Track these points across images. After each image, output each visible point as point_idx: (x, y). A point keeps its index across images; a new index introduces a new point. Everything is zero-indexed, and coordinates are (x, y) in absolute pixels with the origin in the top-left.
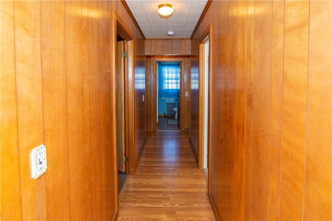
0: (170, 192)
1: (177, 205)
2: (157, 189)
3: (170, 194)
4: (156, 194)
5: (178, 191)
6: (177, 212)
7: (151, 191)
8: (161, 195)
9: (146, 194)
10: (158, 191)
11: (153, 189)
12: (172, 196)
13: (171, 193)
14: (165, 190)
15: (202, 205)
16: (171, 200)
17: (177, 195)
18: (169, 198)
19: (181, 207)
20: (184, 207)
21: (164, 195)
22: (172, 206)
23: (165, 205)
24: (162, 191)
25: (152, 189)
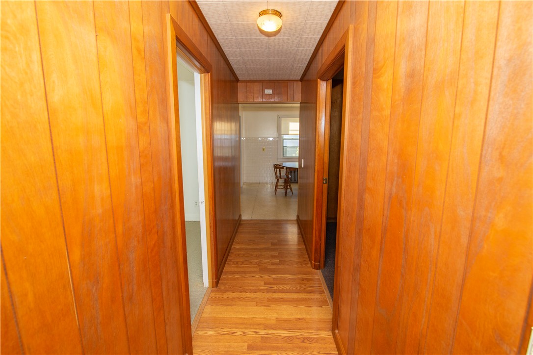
0: (263, 293)
1: (257, 276)
2: (281, 297)
3: (262, 289)
4: (281, 288)
5: (253, 294)
6: (258, 270)
7: (288, 294)
8: (275, 288)
9: (294, 289)
10: (279, 294)
11: (287, 297)
12: (261, 286)
13: (262, 291)
14: (270, 295)
15: (230, 277)
16: (263, 282)
17: (255, 287)
18: (265, 284)
19: (253, 275)
20: (250, 275)
21: (271, 288)
22: (262, 275)
23: (269, 276)
24: (274, 294)
25: (289, 297)
